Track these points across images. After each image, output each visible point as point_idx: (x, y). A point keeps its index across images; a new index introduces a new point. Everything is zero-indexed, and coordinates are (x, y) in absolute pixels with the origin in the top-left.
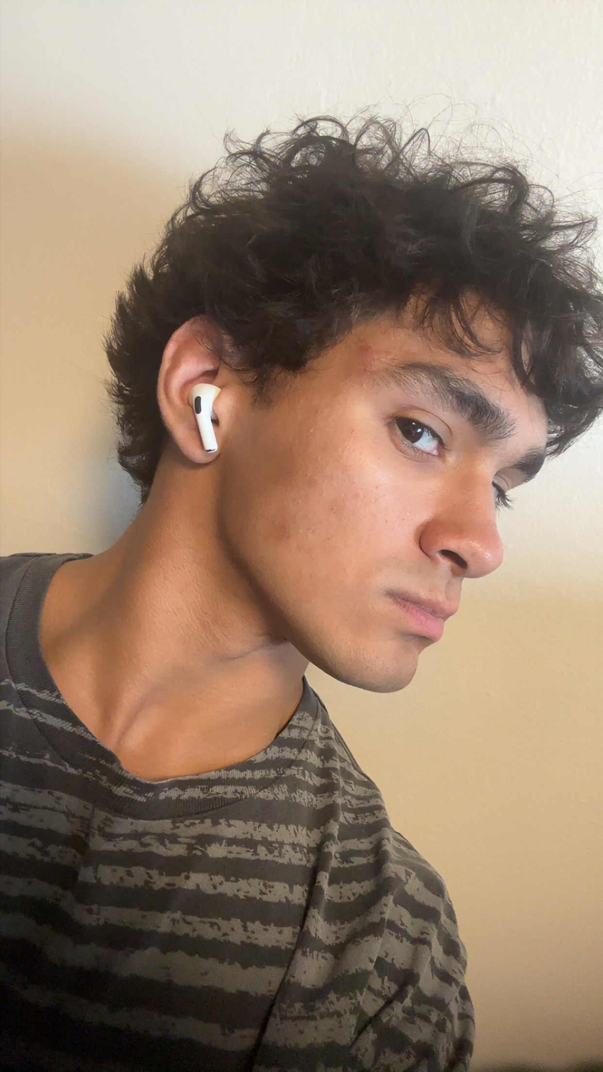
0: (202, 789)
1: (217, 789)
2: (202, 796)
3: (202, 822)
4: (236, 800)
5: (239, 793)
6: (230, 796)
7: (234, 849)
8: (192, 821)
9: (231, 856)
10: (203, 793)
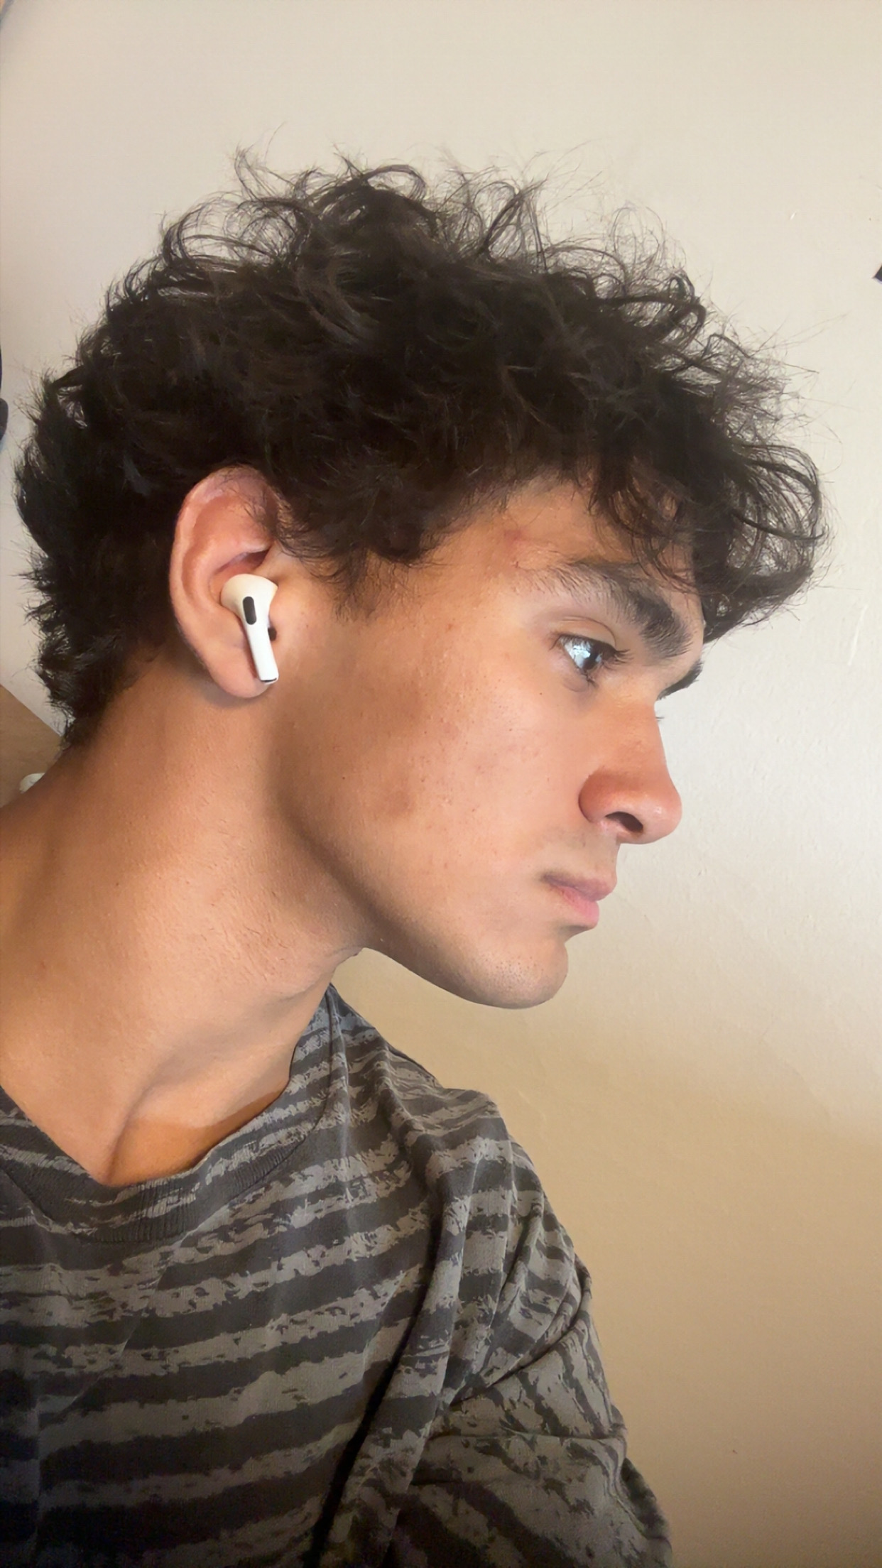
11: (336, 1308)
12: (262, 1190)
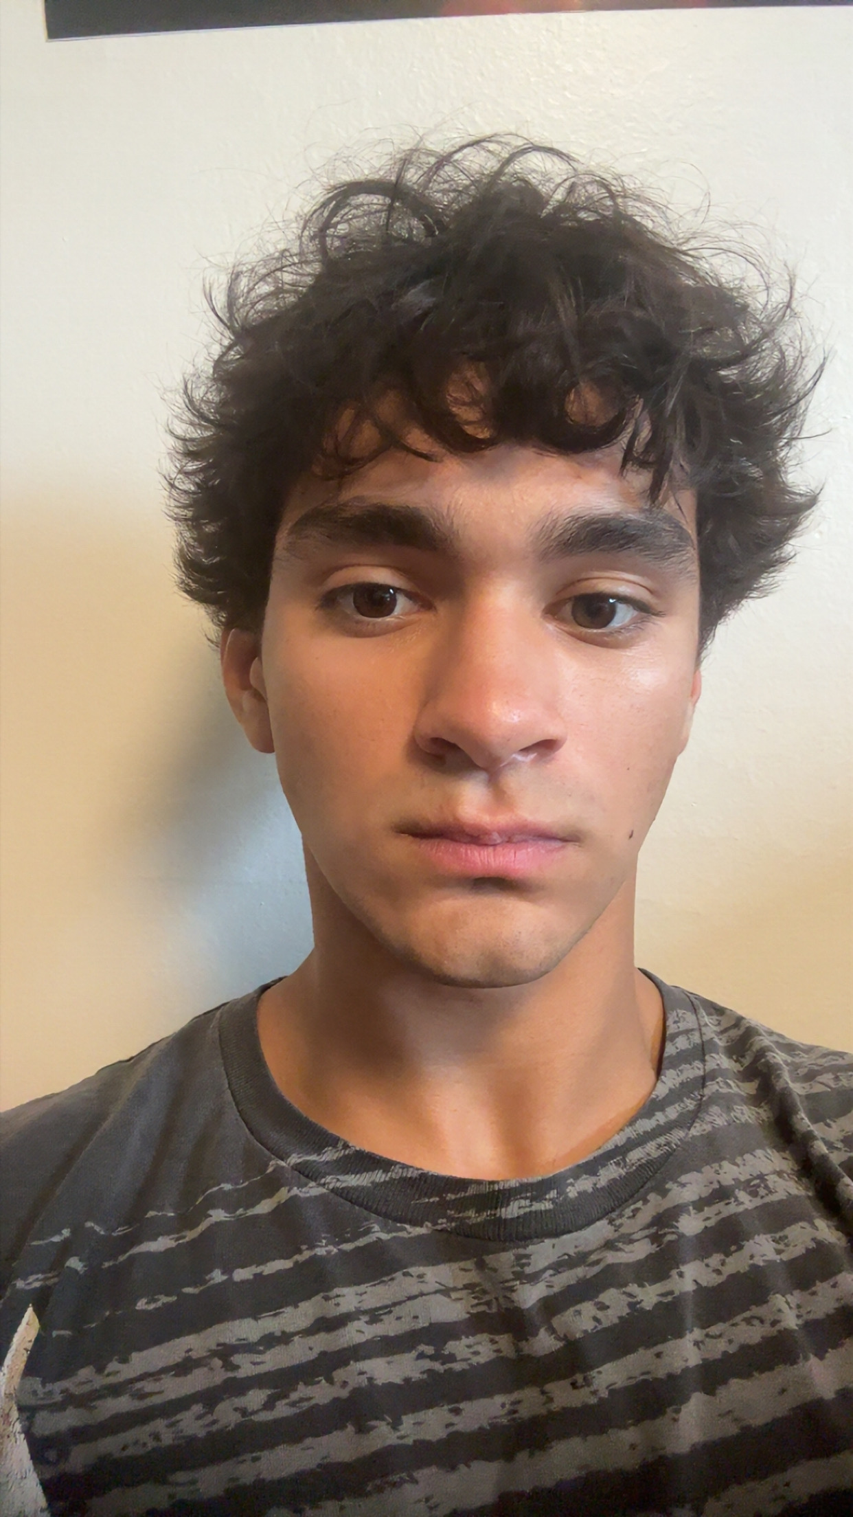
0: (618, 1164)
1: (635, 1156)
2: (623, 1172)
3: (646, 1201)
4: (668, 1155)
5: (665, 1145)
6: (655, 1154)
7: (708, 1211)
8: (632, 1207)
9: (710, 1223)
10: (622, 1169)
11: (753, 1317)
12: (639, 1204)
